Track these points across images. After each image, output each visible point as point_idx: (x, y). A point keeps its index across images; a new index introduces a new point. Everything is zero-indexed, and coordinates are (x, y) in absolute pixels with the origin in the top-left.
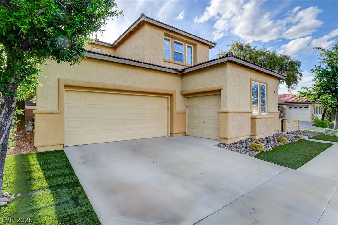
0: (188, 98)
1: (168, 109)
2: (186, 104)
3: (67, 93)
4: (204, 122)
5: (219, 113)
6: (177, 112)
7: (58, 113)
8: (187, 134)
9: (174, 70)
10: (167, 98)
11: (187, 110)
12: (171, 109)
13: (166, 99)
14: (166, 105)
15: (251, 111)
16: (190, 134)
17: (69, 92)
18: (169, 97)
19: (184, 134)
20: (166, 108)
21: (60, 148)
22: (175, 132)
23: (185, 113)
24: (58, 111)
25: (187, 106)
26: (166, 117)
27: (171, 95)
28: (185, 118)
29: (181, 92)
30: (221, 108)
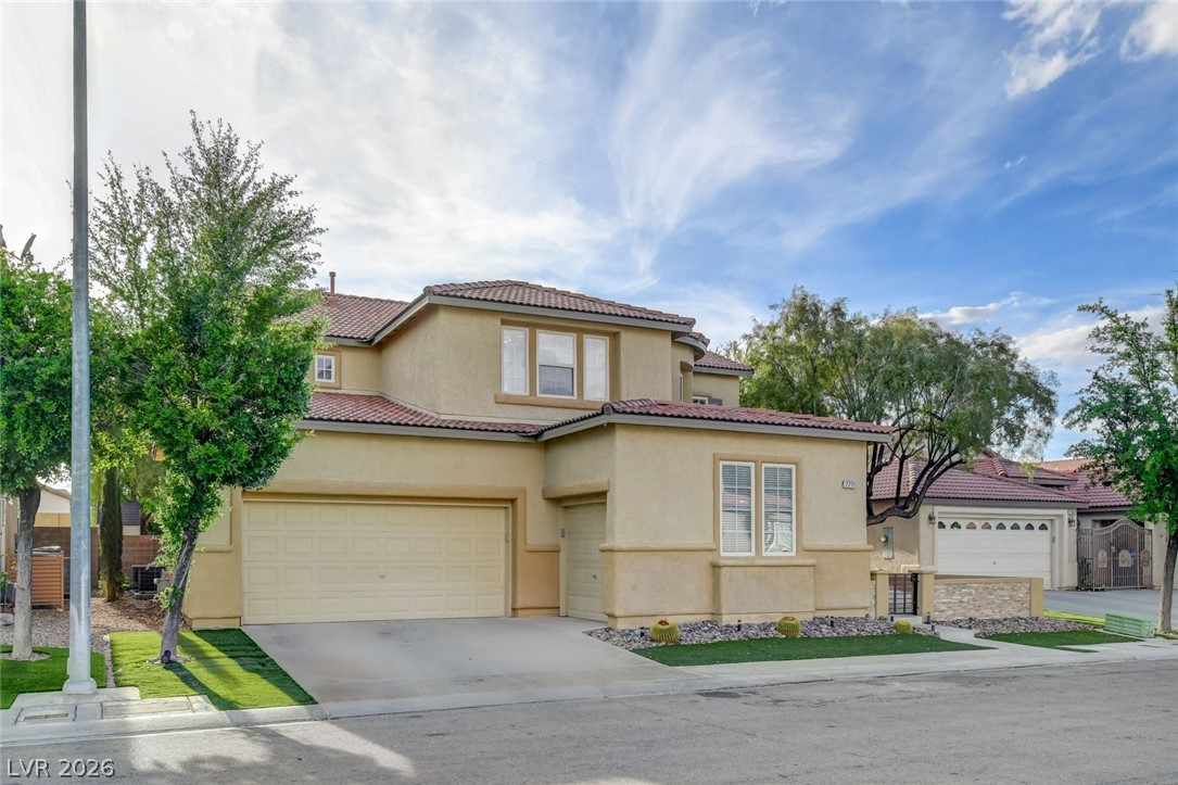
0: (567, 507)
1: (507, 541)
2: (561, 527)
3: (246, 506)
4: (595, 577)
5: (602, 551)
6: (528, 548)
7: (230, 552)
8: (562, 612)
9: (515, 435)
10: (506, 508)
11: (563, 543)
12: (513, 539)
13: (502, 512)
14: (502, 529)
15: (714, 546)
16: (570, 612)
17: (251, 505)
18: (509, 505)
19: (556, 611)
20: (502, 537)
21: (234, 624)
22: (523, 606)
23: (559, 552)
24: (231, 548)
25: (563, 531)
26: (502, 564)
27: (513, 501)
28: (558, 568)
29: (544, 491)
30: (608, 539)
